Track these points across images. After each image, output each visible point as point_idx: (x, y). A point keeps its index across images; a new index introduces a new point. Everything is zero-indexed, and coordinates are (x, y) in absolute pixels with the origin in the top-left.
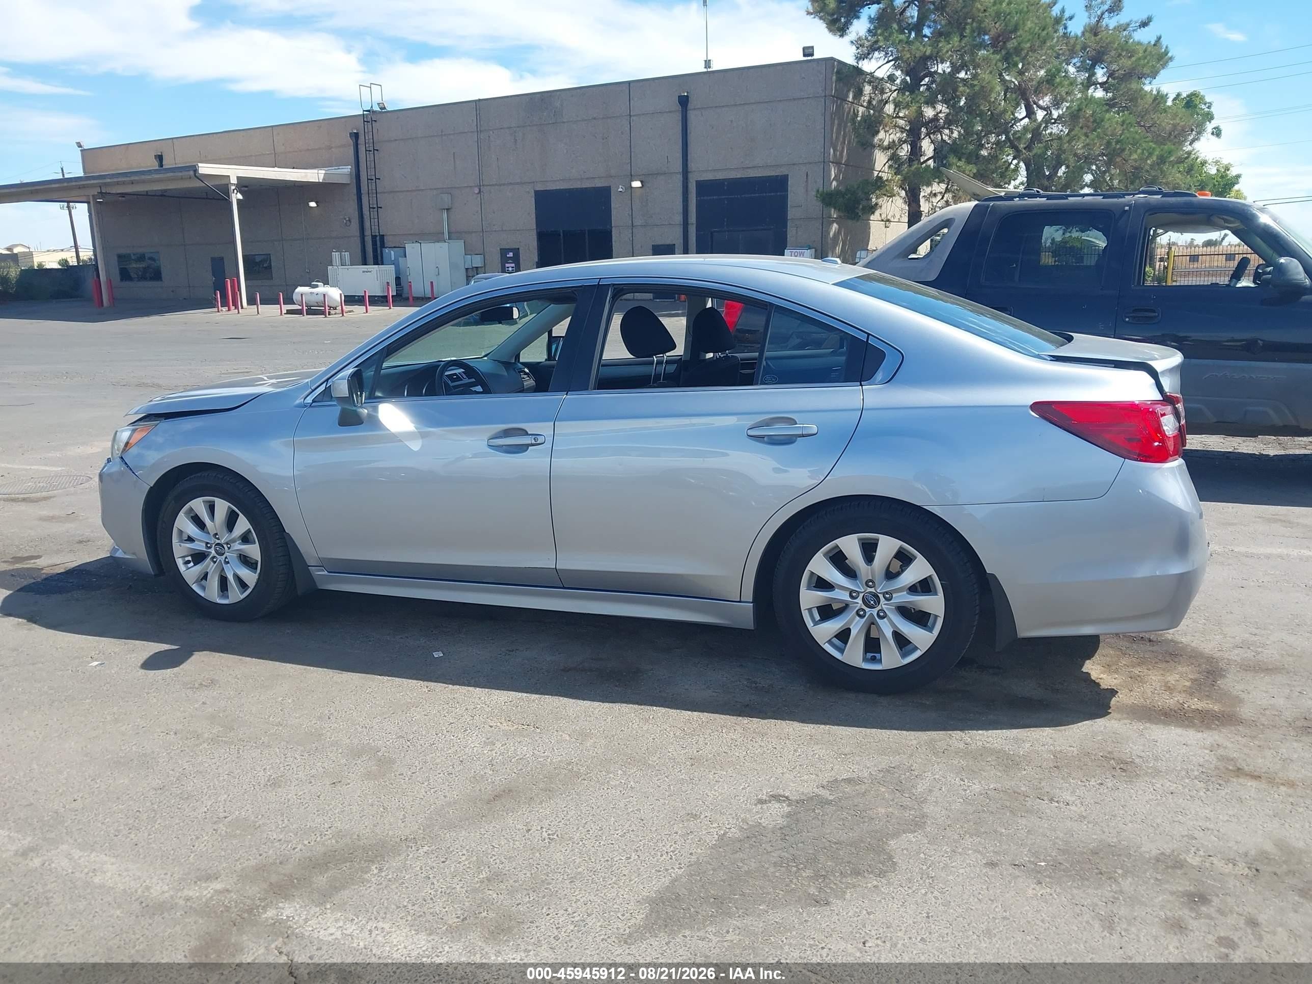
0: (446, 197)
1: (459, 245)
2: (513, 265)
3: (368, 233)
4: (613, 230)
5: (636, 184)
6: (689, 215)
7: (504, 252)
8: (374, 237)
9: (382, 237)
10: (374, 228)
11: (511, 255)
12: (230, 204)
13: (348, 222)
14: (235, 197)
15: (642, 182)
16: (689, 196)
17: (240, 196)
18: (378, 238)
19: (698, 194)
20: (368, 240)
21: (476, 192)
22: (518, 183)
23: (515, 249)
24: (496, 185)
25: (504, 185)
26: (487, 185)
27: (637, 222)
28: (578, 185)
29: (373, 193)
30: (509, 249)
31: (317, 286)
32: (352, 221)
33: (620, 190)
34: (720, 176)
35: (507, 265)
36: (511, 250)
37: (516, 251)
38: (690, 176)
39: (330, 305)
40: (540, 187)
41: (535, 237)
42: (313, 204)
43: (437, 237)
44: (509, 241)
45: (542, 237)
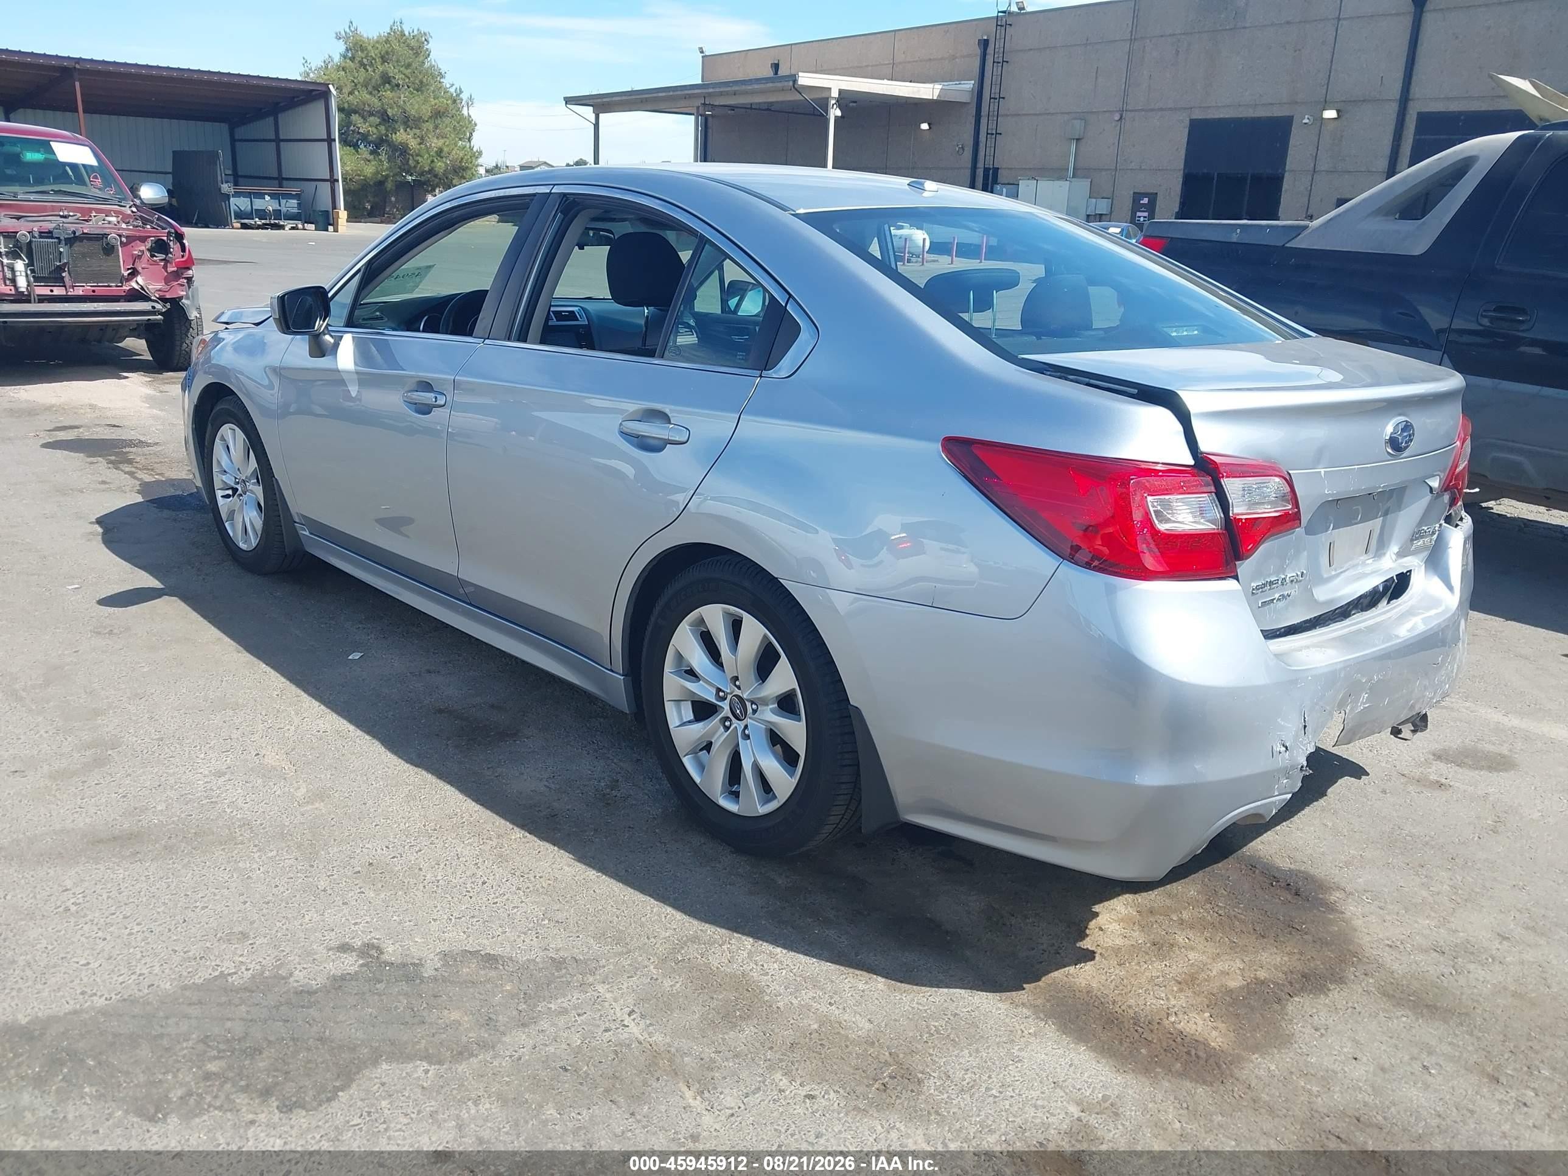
0: (1078, 124)
1: (1083, 185)
2: (1146, 214)
3: (980, 165)
4: (1287, 175)
5: (1330, 114)
6: (1399, 160)
7: (1137, 196)
8: (986, 170)
9: (996, 170)
10: (989, 160)
11: (1145, 201)
12: (827, 121)
13: (961, 151)
14: (835, 112)
15: (1338, 111)
16: (1405, 132)
17: (838, 113)
18: (991, 172)
19: (1419, 130)
20: (980, 172)
21: (1117, 118)
22: (1170, 109)
23: (1152, 194)
24: (1142, 110)
25: (1152, 110)
26: (1130, 111)
27: (1323, 166)
28: (1250, 113)
29: (994, 116)
30: (1143, 194)
31: (901, 228)
32: (966, 149)
33: (1306, 121)
34: (1454, 107)
35: (1139, 214)
36: (1145, 195)
37: (1153, 197)
38: (1411, 104)
39: (912, 250)
40: (1198, 115)
41: (1181, 180)
42: (925, 126)
43: (1057, 173)
44: (1146, 184)
45: (1190, 180)
